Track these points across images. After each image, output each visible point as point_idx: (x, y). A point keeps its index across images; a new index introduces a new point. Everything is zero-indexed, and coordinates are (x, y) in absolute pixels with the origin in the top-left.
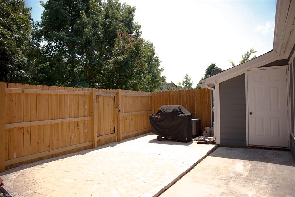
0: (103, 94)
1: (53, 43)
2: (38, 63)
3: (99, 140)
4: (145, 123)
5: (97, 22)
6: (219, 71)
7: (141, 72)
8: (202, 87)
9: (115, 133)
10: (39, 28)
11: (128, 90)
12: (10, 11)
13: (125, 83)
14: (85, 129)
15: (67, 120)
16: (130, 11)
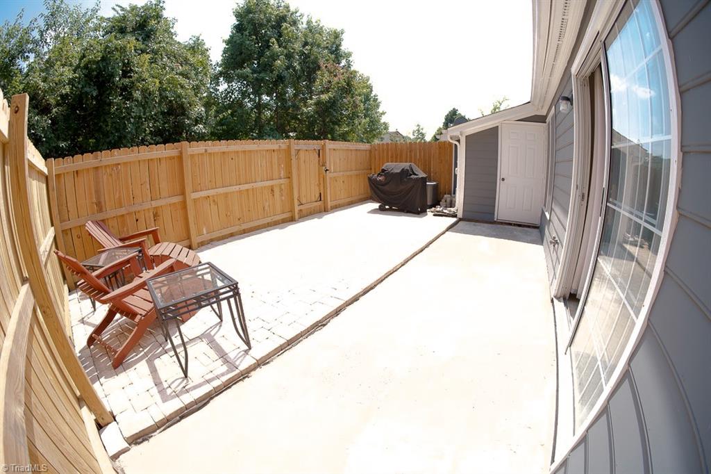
0: (305, 148)
1: (234, 85)
2: (218, 112)
3: (301, 210)
4: (362, 186)
5: (292, 51)
6: (463, 120)
7: (354, 115)
8: (442, 139)
9: (321, 200)
10: (218, 68)
11: (335, 140)
12: (189, 56)
13: (332, 131)
14: (282, 196)
15: (260, 184)
16: (337, 36)
